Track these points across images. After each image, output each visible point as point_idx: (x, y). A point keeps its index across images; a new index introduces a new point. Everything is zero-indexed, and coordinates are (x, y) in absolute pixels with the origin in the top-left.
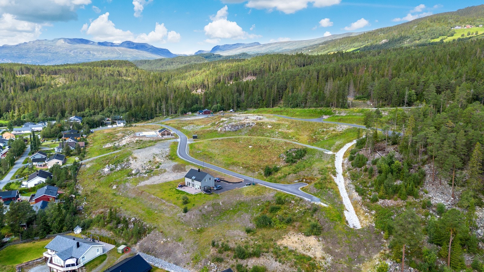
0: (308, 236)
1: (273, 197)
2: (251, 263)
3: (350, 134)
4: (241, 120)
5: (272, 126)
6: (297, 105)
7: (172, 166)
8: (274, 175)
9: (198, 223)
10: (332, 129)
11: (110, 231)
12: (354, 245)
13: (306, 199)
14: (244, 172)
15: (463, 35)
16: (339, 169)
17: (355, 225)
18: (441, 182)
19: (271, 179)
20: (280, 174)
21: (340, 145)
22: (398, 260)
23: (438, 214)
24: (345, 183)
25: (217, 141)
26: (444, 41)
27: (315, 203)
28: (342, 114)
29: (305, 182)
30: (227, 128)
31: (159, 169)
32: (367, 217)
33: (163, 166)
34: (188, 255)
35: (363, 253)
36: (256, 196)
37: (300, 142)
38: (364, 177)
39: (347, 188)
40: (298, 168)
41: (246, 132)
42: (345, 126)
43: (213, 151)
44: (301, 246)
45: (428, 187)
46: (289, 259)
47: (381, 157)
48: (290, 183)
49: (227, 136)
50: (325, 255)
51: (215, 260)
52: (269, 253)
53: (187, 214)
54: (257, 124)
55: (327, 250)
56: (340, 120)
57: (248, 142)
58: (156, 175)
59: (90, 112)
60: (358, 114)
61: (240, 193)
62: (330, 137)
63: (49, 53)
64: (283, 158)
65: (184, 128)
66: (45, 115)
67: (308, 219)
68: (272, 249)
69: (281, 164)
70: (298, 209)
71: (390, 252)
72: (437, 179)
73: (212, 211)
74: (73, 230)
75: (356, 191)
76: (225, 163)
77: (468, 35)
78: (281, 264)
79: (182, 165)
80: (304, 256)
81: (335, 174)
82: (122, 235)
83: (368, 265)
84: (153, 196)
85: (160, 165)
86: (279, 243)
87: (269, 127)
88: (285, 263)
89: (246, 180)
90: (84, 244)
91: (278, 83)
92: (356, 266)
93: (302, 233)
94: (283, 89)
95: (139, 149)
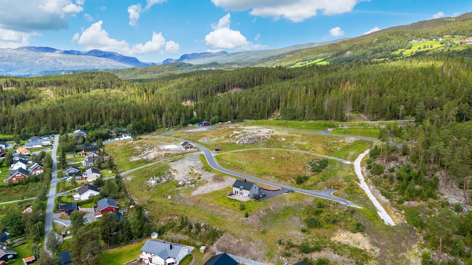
0: (355, 233)
1: (313, 202)
2: (315, 256)
3: (359, 145)
4: (254, 134)
5: (285, 138)
6: (295, 118)
7: (212, 176)
8: (306, 183)
9: (259, 226)
10: (341, 141)
11: (185, 235)
12: (395, 239)
13: (343, 203)
14: (276, 180)
15: (419, 48)
16: (361, 177)
17: (389, 223)
18: (452, 186)
19: (304, 187)
20: (310, 182)
21: (354, 155)
22: (434, 248)
23: (456, 212)
24: (369, 188)
25: (239, 153)
26: (404, 53)
27: (351, 206)
28: (344, 127)
29: (333, 188)
30: (244, 141)
31: (201, 180)
32: (397, 216)
33: (203, 177)
34: (262, 252)
35: (403, 244)
36: (298, 202)
37: (318, 154)
38: (385, 183)
39: (373, 193)
40: (325, 177)
41: (263, 145)
42: (353, 139)
43: (240, 162)
44: (351, 241)
45: (442, 190)
46: (345, 252)
47: (396, 166)
48: (321, 189)
49: (247, 148)
50: (373, 247)
51: (284, 255)
52: (327, 248)
53: (249, 218)
54: (272, 136)
55: (373, 243)
56: (345, 133)
57: (270, 154)
58: (201, 185)
59: (91, 125)
60: (359, 127)
61: (283, 199)
62: (342, 148)
63: (14, 61)
64: (308, 168)
65: (200, 141)
66: (47, 129)
67: (349, 219)
68: (328, 245)
69: (309, 174)
70: (337, 211)
71: (425, 243)
72: (448, 183)
73: (267, 215)
74: (150, 236)
75: (382, 195)
76: (257, 174)
77: (424, 48)
78: (339, 256)
79: (220, 176)
80: (356, 249)
81: (358, 181)
82: (198, 238)
83: (410, 254)
84: (211, 204)
85: (201, 176)
86: (333, 239)
87: (284, 139)
88: (343, 255)
89: (283, 188)
90: (175, 246)
91: (271, 96)
92: (401, 254)
93: (349, 231)
94: (275, 102)
95: (172, 162)
